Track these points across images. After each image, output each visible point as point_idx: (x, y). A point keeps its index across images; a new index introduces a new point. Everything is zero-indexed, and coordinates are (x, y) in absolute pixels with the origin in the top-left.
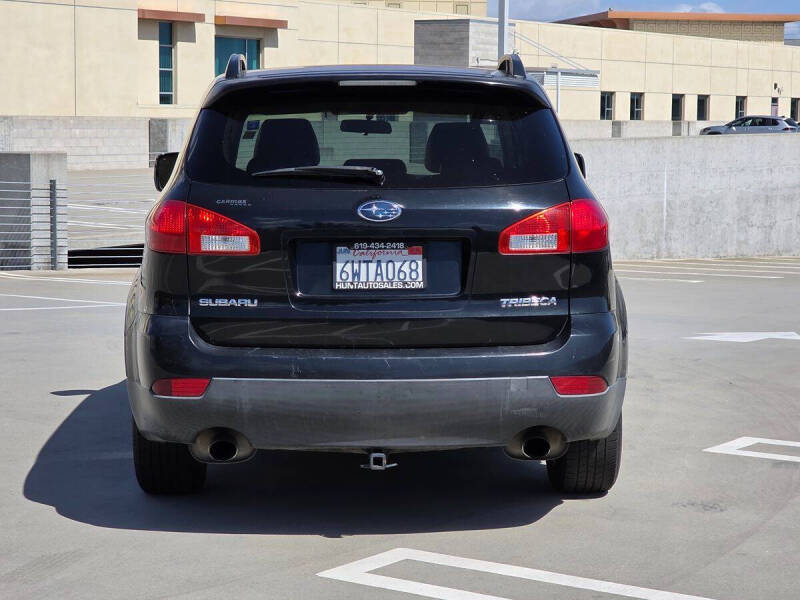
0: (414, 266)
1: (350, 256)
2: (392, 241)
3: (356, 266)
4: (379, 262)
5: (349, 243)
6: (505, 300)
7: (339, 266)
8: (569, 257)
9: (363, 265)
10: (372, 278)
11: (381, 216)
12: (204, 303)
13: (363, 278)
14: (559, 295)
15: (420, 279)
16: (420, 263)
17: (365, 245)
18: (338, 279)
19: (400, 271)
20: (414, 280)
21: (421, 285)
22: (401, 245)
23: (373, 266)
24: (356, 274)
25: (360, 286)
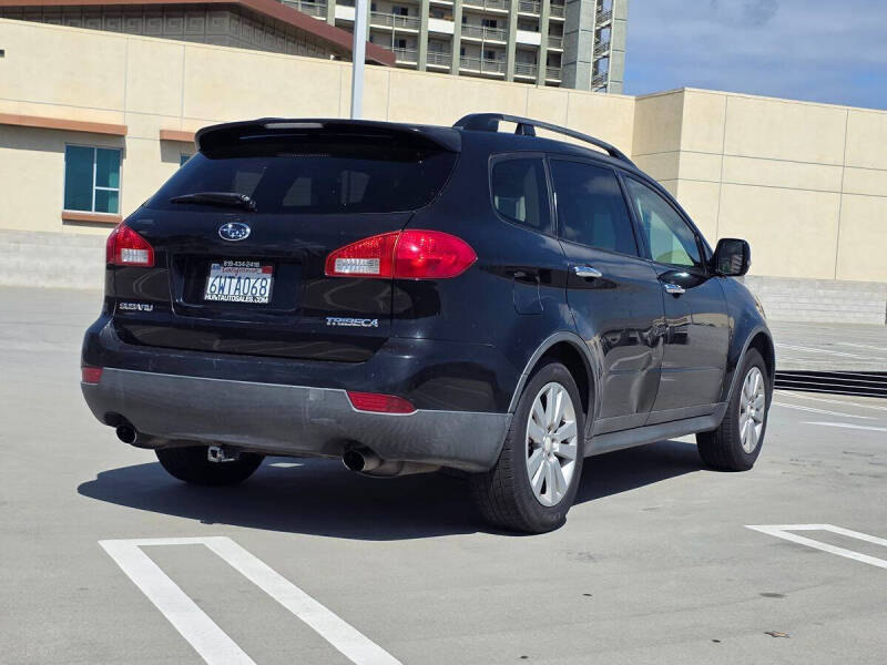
0: (264, 282)
1: (219, 272)
2: (252, 260)
3: (223, 280)
4: (239, 278)
5: (220, 260)
6: (330, 319)
7: (211, 280)
8: (393, 283)
9: (228, 280)
10: (232, 293)
11: (233, 235)
12: (124, 306)
13: (226, 292)
14: (380, 317)
15: (267, 295)
16: (269, 281)
17: (231, 263)
18: (208, 292)
19: (253, 287)
20: (262, 295)
21: (266, 301)
22: (257, 264)
23: (235, 281)
24: (222, 288)
25: (223, 298)
